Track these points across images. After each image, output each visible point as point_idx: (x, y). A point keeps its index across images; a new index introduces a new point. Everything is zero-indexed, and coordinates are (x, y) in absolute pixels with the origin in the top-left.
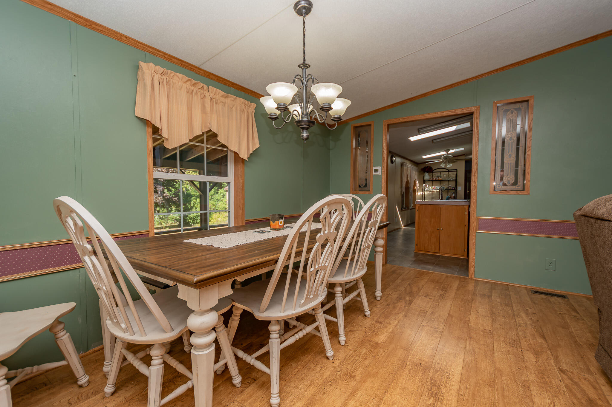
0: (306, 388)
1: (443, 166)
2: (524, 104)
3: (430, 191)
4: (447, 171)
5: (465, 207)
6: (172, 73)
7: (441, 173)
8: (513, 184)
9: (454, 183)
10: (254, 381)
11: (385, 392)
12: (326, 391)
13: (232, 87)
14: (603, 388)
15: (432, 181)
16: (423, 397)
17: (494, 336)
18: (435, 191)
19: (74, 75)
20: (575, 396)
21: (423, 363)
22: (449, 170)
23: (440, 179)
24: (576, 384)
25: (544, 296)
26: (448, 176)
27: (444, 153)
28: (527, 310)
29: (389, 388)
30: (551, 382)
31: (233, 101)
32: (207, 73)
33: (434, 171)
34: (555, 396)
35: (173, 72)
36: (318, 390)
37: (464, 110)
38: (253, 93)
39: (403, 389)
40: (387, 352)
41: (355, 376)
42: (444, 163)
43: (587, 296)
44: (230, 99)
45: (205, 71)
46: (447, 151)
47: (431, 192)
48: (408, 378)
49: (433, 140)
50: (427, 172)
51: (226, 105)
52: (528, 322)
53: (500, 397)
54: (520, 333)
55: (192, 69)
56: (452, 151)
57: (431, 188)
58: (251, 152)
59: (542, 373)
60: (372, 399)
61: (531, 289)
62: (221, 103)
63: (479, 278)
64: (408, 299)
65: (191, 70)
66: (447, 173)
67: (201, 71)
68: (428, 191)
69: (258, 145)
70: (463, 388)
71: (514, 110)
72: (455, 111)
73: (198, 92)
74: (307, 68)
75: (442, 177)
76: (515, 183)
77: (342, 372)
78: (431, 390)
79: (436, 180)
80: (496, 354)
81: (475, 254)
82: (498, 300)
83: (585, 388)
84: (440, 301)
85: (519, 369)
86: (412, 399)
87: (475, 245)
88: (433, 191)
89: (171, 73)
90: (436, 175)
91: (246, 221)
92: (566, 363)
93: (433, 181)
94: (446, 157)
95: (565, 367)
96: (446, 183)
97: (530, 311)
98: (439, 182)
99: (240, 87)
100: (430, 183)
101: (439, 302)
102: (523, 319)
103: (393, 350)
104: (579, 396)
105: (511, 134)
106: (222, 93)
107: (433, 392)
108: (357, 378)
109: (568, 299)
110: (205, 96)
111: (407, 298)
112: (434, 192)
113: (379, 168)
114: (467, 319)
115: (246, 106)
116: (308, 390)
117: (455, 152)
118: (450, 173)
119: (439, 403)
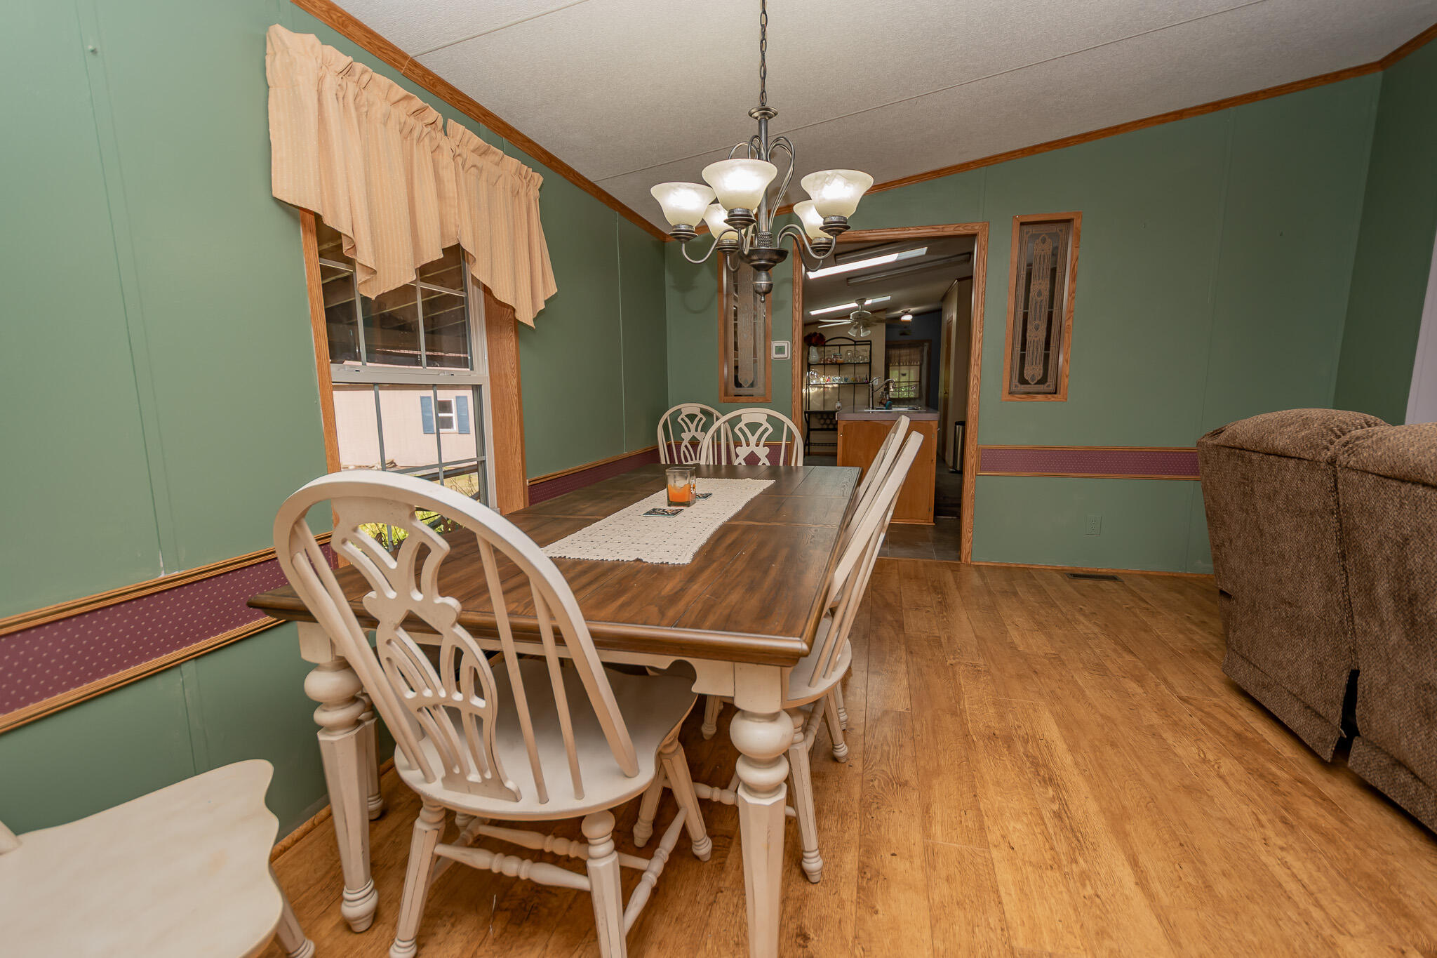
0: (839, 826)
1: (852, 333)
2: (1063, 226)
3: (821, 387)
4: (853, 343)
5: (931, 423)
6: (366, 71)
7: (841, 347)
8: (1040, 382)
9: (866, 369)
10: (728, 840)
11: (975, 796)
12: (878, 822)
13: (484, 122)
14: (1241, 713)
15: (824, 364)
16: (1035, 788)
17: (1066, 662)
18: (830, 386)
19: (91, 48)
20: (1219, 733)
21: (997, 732)
22: (855, 342)
23: (840, 360)
24: (1208, 714)
25: (1089, 582)
26: (854, 356)
27: (854, 305)
28: (1081, 608)
29: (975, 787)
30: (1181, 720)
31: (497, 164)
32: (431, 78)
33: (827, 344)
34: (1198, 740)
35: (370, 70)
36: (863, 822)
37: (961, 229)
38: (527, 144)
39: (998, 784)
40: (927, 724)
41: (907, 781)
42: (855, 328)
43: (1144, 573)
44: (491, 158)
45: (427, 72)
46: (861, 301)
47: (822, 389)
48: (992, 764)
49: (848, 279)
50: (815, 346)
51: (484, 175)
52: (1096, 630)
53: (1135, 759)
54: (1098, 651)
55: (394, 60)
56: (868, 302)
57: (822, 379)
58: (542, 306)
59: (1162, 709)
60: (963, 813)
61: (1065, 572)
62: (473, 168)
63: (979, 562)
64: (892, 619)
65: (390, 64)
66: (852, 348)
67: (416, 71)
68: (815, 387)
69: (553, 290)
70: (1080, 760)
71: (1047, 237)
72: (943, 228)
73: (424, 134)
74: (770, 118)
75: (844, 356)
76: (1043, 381)
77: (879, 780)
78: (1039, 775)
79: (832, 364)
80: (1087, 692)
81: (973, 517)
82: (1032, 599)
83: (1222, 718)
84: (945, 614)
85: (1131, 709)
86: (1022, 796)
87: (973, 500)
88: (826, 386)
89: (364, 72)
90: (831, 352)
91: (532, 483)
92: (1181, 687)
93: (827, 365)
94: (859, 314)
95: (1184, 694)
96: (851, 369)
97: (1087, 610)
98: (838, 366)
99: (500, 125)
100: (821, 369)
101: (945, 616)
102: (1086, 626)
103: (934, 720)
104: (1223, 732)
105: (1040, 284)
106: (477, 141)
107: (1043, 776)
108: (913, 783)
109: (1122, 581)
110: (438, 147)
111: (889, 618)
112: (828, 388)
113: (786, 344)
114: (1009, 640)
115: (524, 181)
116: (846, 828)
117: (872, 304)
118: (858, 348)
119: (1064, 792)
